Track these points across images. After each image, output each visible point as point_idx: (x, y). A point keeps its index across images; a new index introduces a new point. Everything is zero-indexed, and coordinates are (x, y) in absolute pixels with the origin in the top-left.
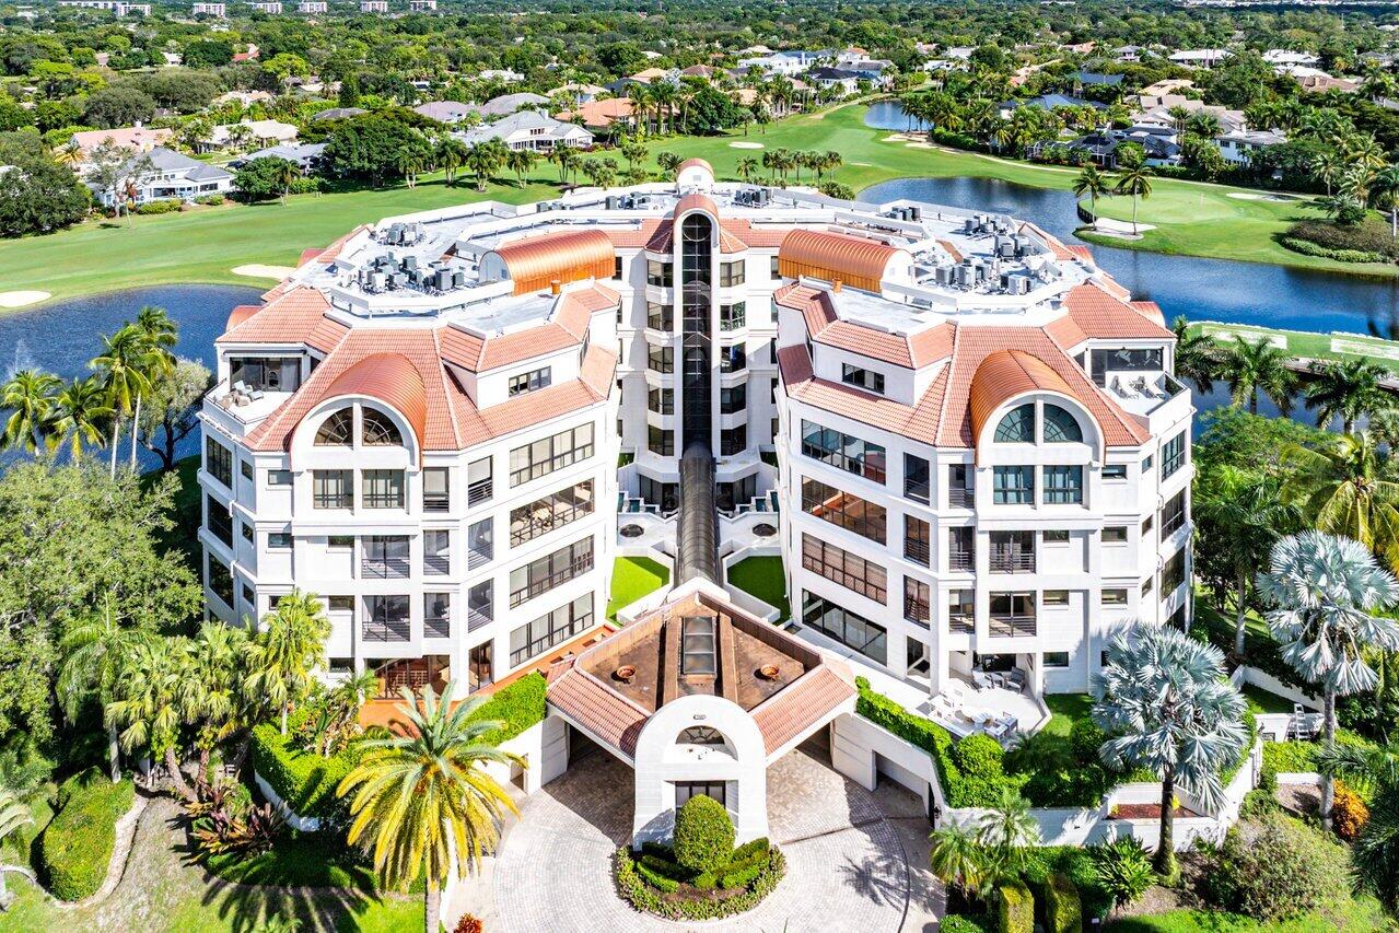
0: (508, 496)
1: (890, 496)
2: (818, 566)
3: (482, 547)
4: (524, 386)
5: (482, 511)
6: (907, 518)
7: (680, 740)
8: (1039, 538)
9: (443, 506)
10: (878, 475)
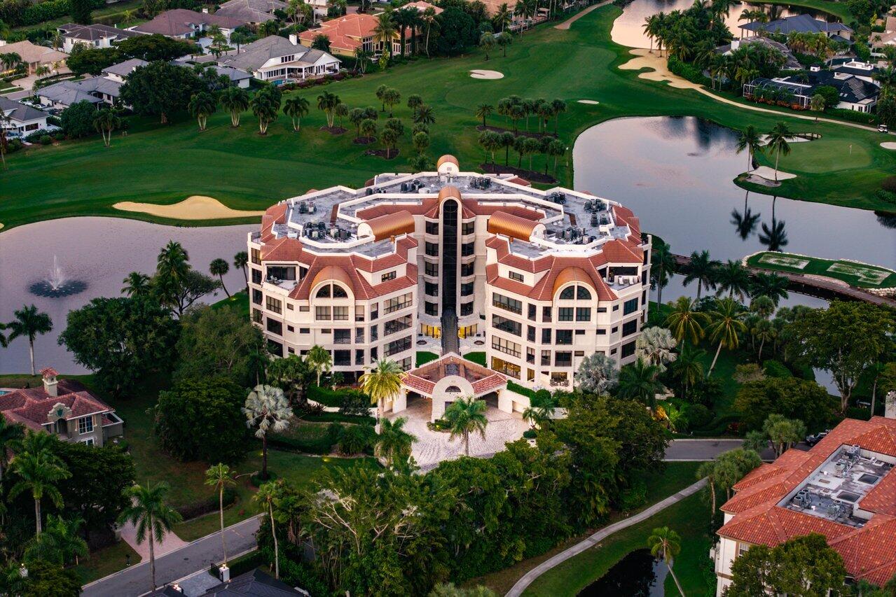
0: (384, 318)
1: (523, 319)
2: (497, 347)
3: (374, 336)
4: (387, 278)
5: (375, 322)
6: (529, 326)
7: (447, 391)
8: (574, 332)
9: (362, 319)
10: (519, 312)
